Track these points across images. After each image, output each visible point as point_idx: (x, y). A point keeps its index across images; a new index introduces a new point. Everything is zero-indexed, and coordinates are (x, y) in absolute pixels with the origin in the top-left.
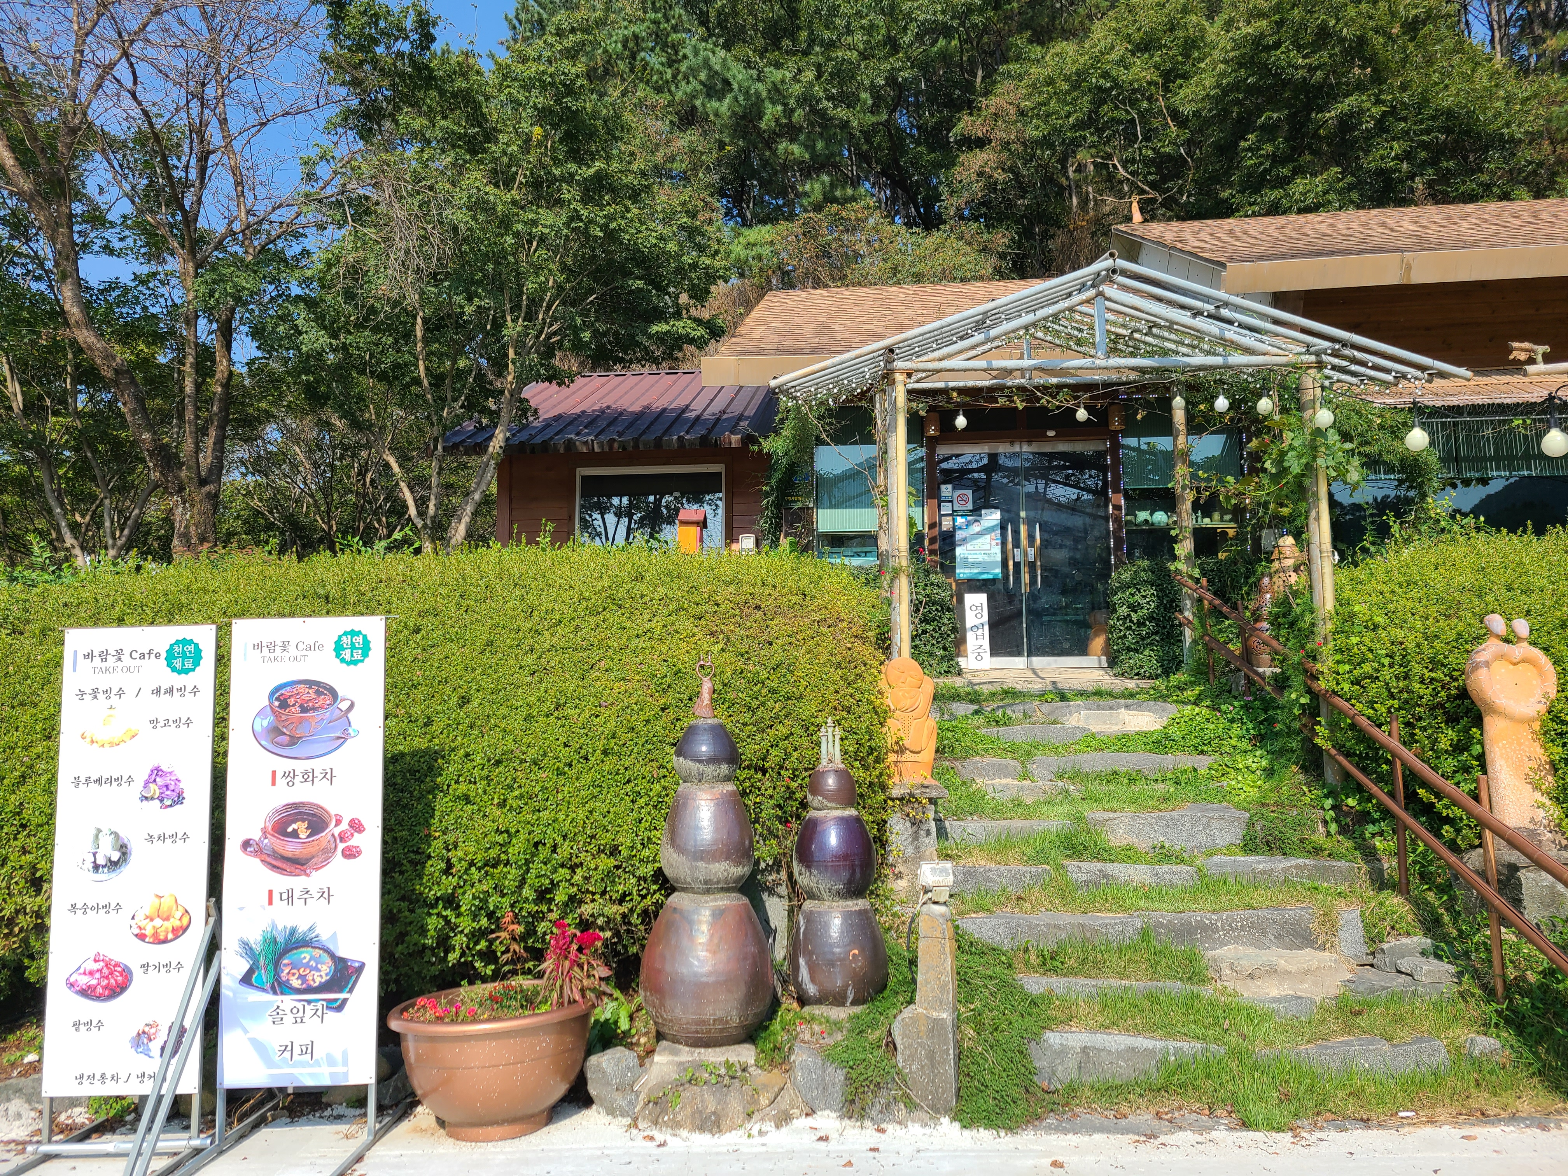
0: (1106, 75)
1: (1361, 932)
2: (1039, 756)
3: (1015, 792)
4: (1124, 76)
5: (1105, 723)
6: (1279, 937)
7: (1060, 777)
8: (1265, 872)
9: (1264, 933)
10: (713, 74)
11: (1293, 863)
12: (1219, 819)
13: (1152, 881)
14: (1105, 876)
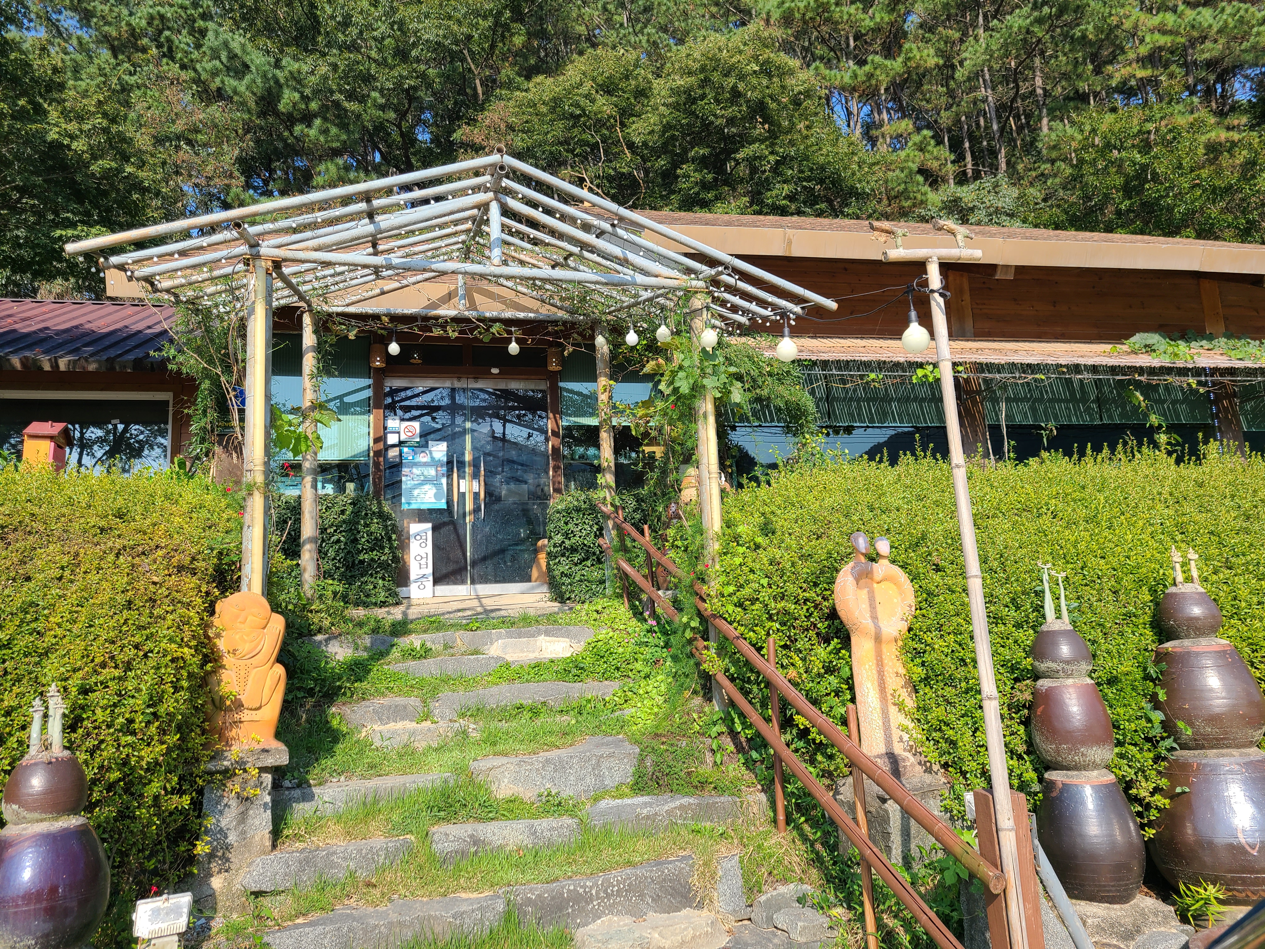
0: (577, 105)
1: (740, 882)
2: (445, 693)
3: (406, 737)
4: (590, 108)
5: (522, 651)
6: (657, 899)
7: (463, 716)
8: (648, 817)
9: (642, 896)
10: (233, 56)
11: (678, 803)
12: (610, 756)
13: (528, 842)
14: (476, 842)
